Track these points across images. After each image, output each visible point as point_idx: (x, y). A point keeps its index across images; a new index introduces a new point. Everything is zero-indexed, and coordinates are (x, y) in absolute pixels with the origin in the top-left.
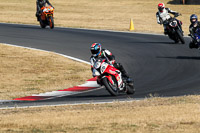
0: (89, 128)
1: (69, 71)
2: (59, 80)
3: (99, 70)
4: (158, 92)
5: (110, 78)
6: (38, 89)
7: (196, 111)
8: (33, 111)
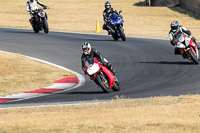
0: (56, 130)
1: (35, 73)
2: (25, 82)
4: (124, 94)
6: (4, 91)
7: (162, 112)
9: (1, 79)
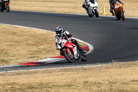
2: (52, 51)
3: (60, 44)
5: (69, 51)
6: (38, 57)
8: (31, 73)
9: (35, 48)
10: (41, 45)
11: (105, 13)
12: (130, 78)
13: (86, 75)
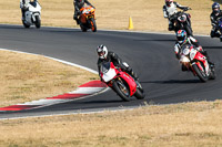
6: (24, 97)
7: (194, 120)
9: (20, 84)
10: (30, 78)
11: (132, 27)
12: (173, 130)
13: (101, 125)
